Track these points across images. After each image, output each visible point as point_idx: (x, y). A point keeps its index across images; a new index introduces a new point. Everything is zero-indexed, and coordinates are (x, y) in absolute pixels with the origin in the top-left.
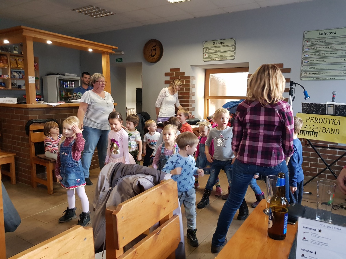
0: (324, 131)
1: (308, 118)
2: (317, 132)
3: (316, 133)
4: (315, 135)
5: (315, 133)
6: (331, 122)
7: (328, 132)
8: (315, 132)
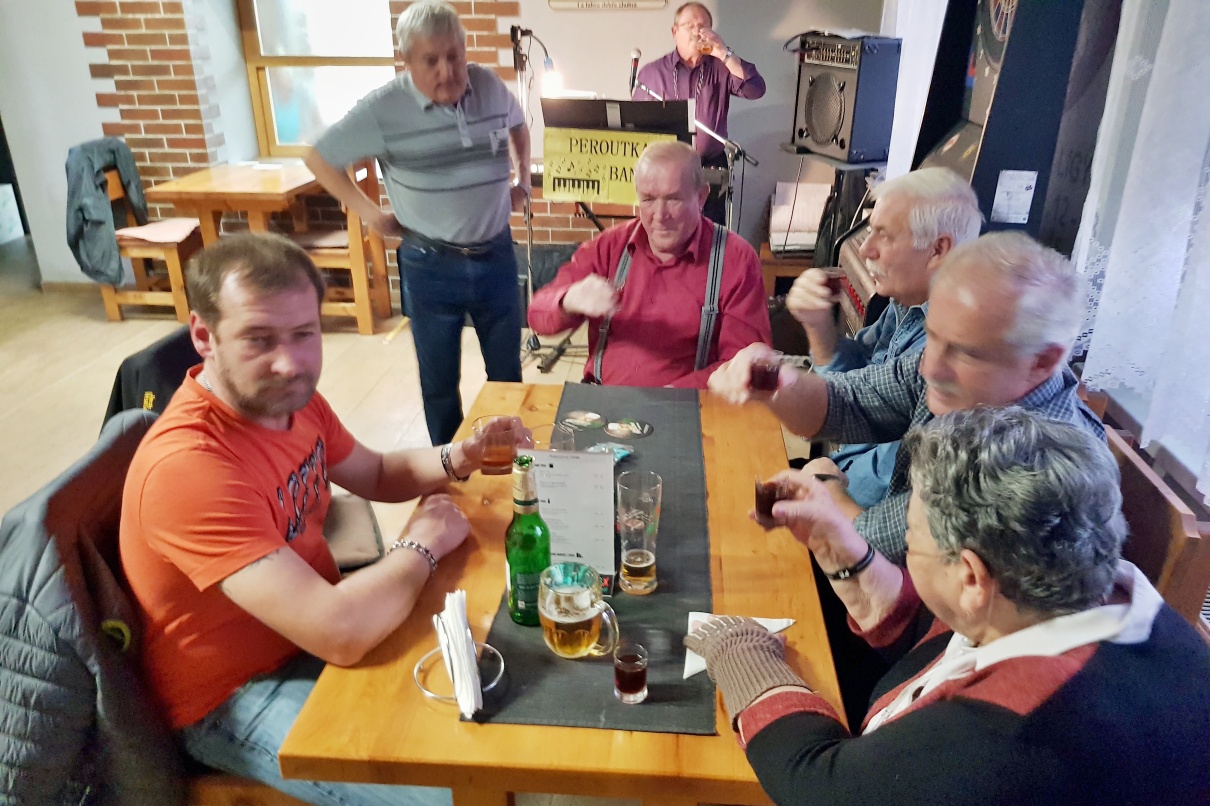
0: (614, 176)
1: (574, 142)
2: (598, 182)
3: (596, 184)
4: (593, 187)
5: (593, 184)
6: (629, 148)
7: (623, 178)
8: (593, 182)
